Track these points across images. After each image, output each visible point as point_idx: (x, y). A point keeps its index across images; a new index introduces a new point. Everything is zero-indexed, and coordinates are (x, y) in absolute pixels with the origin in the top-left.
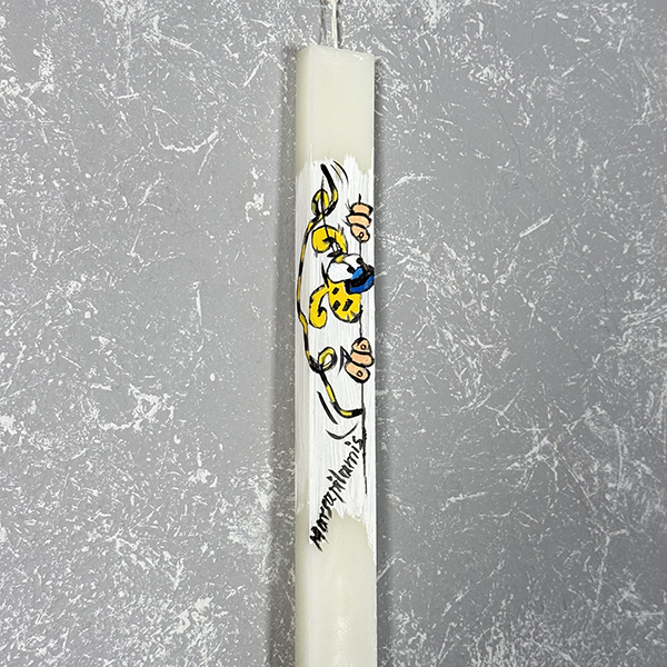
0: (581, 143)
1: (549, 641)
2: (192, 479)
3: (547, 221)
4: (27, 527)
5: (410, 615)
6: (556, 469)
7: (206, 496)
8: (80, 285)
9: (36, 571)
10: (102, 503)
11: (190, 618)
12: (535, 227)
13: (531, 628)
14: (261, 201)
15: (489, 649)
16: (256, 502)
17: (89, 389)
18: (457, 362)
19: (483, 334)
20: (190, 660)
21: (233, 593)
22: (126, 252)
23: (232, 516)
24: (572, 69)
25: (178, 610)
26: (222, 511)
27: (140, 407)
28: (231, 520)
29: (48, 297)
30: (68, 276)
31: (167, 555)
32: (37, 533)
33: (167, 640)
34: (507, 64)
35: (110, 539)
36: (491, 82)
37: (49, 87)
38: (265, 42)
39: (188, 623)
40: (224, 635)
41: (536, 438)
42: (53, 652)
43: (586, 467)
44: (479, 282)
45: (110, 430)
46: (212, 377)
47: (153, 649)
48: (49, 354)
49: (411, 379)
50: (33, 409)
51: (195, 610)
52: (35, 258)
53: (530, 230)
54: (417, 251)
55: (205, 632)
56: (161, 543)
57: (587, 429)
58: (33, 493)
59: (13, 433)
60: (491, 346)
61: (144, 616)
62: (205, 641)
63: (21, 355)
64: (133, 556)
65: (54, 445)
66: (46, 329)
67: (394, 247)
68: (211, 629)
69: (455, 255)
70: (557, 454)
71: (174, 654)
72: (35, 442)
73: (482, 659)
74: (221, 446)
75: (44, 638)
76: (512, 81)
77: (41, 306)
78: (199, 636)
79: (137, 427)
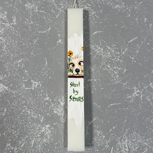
0: (146, 19)
1: (141, 140)
2: (45, 99)
3: (136, 38)
4: (10, 108)
5: (100, 131)
6: (142, 98)
7: (48, 103)
8: (21, 61)
9: (12, 117)
10: (25, 104)
11: (45, 129)
12: (133, 40)
13: (135, 136)
14: (61, 41)
15: (122, 141)
16: (60, 104)
17: (23, 81)
18: (111, 73)
19: (119, 66)
20: (45, 137)
21: (55, 124)
22: (30, 54)
23: (55, 107)
24: (142, 2)
25: (42, 127)
26: (52, 106)
27: (34, 85)
28: (54, 108)
29: (15, 63)
30: (18, 59)
31: (40, 115)
32: (12, 110)
33: (40, 133)
34: (123, 3)
35: (27, 111)
36: (118, 8)
37: (15, 24)
38: (61, 8)
39: (45, 130)
40: (53, 133)
41: (135, 90)
42: (16, 133)
43: (151, 97)
44: (117, 54)
45: (27, 89)
46: (50, 78)
47: (37, 134)
48: (15, 74)
49: (99, 77)
50: (11, 85)
51: (46, 127)
52: (12, 56)
53: (131, 41)
54: (99, 48)
55: (49, 132)
56: (38, 113)
57: (151, 88)
58: (11, 102)
59: (8, 90)
60: (121, 68)
61: (35, 127)
62: (48, 134)
63: (9, 75)
64: (32, 115)
65: (16, 92)
66: (14, 70)
67: (94, 48)
68: (50, 131)
69: (110, 48)
70: (142, 94)
71: (41, 136)
72: (12, 92)
73: (121, 143)
74: (52, 92)
75: (14, 130)
76: (124, 7)
77: (13, 65)
78: (47, 133)
79: (33, 88)
